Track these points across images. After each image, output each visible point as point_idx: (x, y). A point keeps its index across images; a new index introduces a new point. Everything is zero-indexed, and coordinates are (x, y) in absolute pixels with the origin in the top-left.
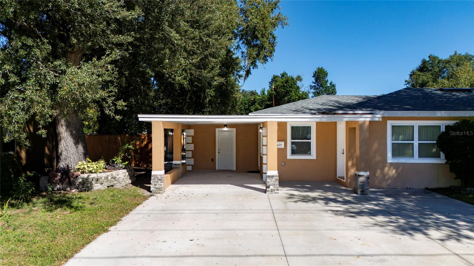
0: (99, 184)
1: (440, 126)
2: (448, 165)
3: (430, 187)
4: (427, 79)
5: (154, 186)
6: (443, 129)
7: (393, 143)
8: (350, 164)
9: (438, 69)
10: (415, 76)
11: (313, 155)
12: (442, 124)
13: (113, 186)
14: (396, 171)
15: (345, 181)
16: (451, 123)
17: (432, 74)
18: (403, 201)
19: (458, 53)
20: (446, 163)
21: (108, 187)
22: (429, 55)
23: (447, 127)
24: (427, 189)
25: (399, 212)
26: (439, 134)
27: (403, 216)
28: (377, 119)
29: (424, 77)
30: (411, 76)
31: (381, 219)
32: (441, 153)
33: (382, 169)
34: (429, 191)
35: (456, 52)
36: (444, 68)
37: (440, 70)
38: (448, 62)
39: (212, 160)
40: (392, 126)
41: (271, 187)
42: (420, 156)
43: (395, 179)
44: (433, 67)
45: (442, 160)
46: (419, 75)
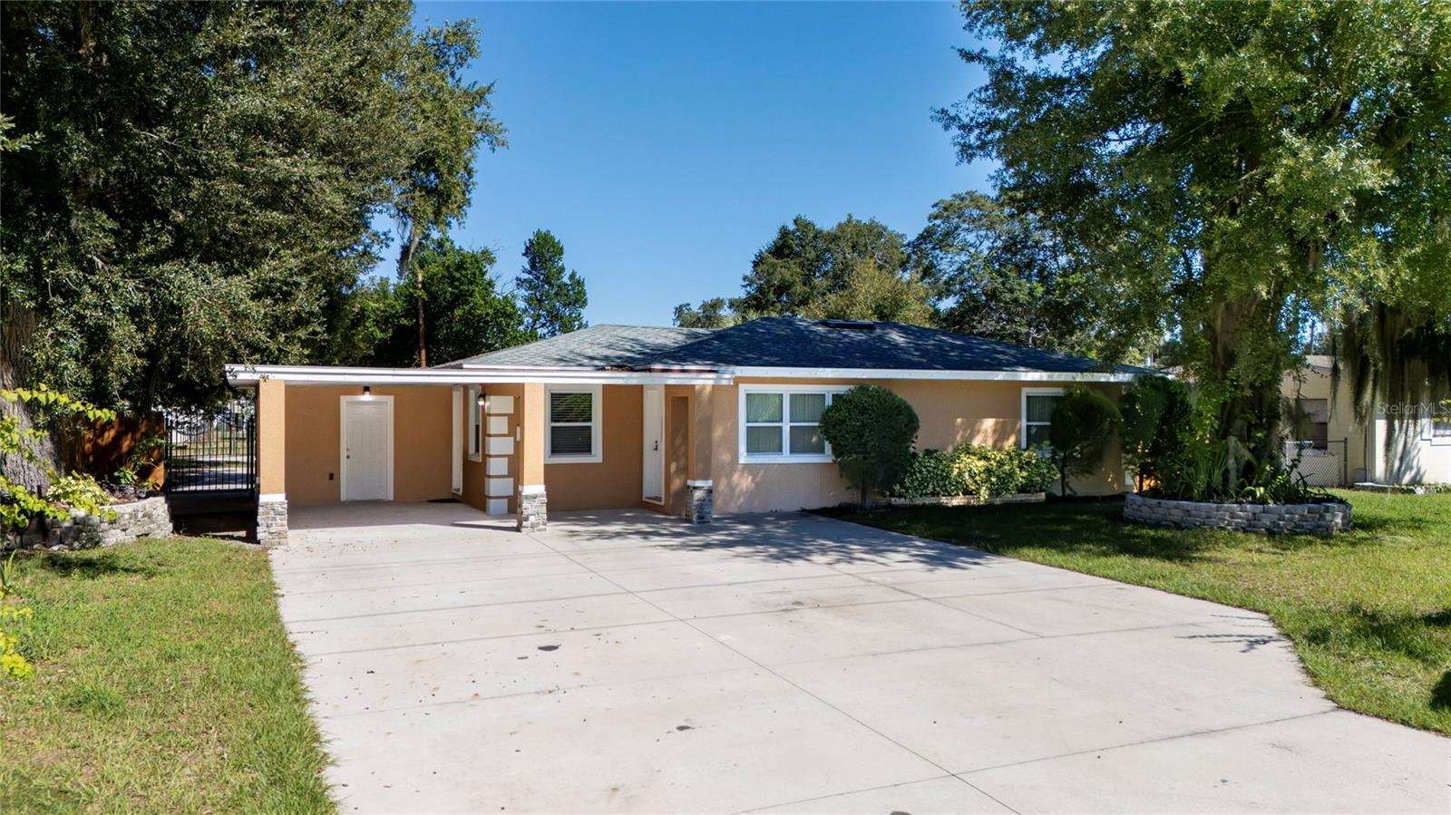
0: (119, 531)
1: (824, 395)
2: (837, 466)
3: (807, 507)
4: (792, 275)
5: (265, 529)
6: (829, 401)
7: (748, 427)
8: (673, 467)
9: (813, 253)
10: (765, 267)
11: (597, 456)
12: (829, 391)
13: (147, 535)
14: (753, 480)
15: (662, 503)
16: (842, 389)
17: (802, 266)
18: (768, 527)
19: (855, 218)
20: (835, 462)
21: (138, 536)
22: (794, 218)
23: (835, 397)
24: (804, 510)
25: (767, 540)
26: (822, 410)
27: (773, 545)
28: (724, 382)
29: (787, 271)
30: (756, 264)
31: (741, 549)
32: (827, 443)
33: (729, 476)
34: (805, 513)
35: (850, 216)
36: (828, 250)
37: (818, 256)
38: (834, 238)
39: (331, 477)
40: (748, 395)
41: (532, 519)
42: (792, 451)
43: (752, 495)
44: (803, 247)
45: (827, 457)
46: (774, 266)
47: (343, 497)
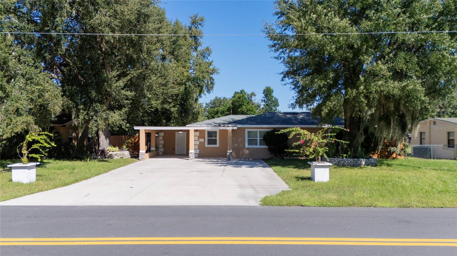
0: (117, 157)
5: (140, 157)
7: (248, 139)
11: (218, 145)
13: (123, 157)
14: (249, 151)
20: (268, 148)
24: (262, 159)
33: (243, 150)
39: (174, 149)
40: (248, 131)
41: (191, 157)
42: (260, 145)
43: (248, 155)
47: (176, 153)
